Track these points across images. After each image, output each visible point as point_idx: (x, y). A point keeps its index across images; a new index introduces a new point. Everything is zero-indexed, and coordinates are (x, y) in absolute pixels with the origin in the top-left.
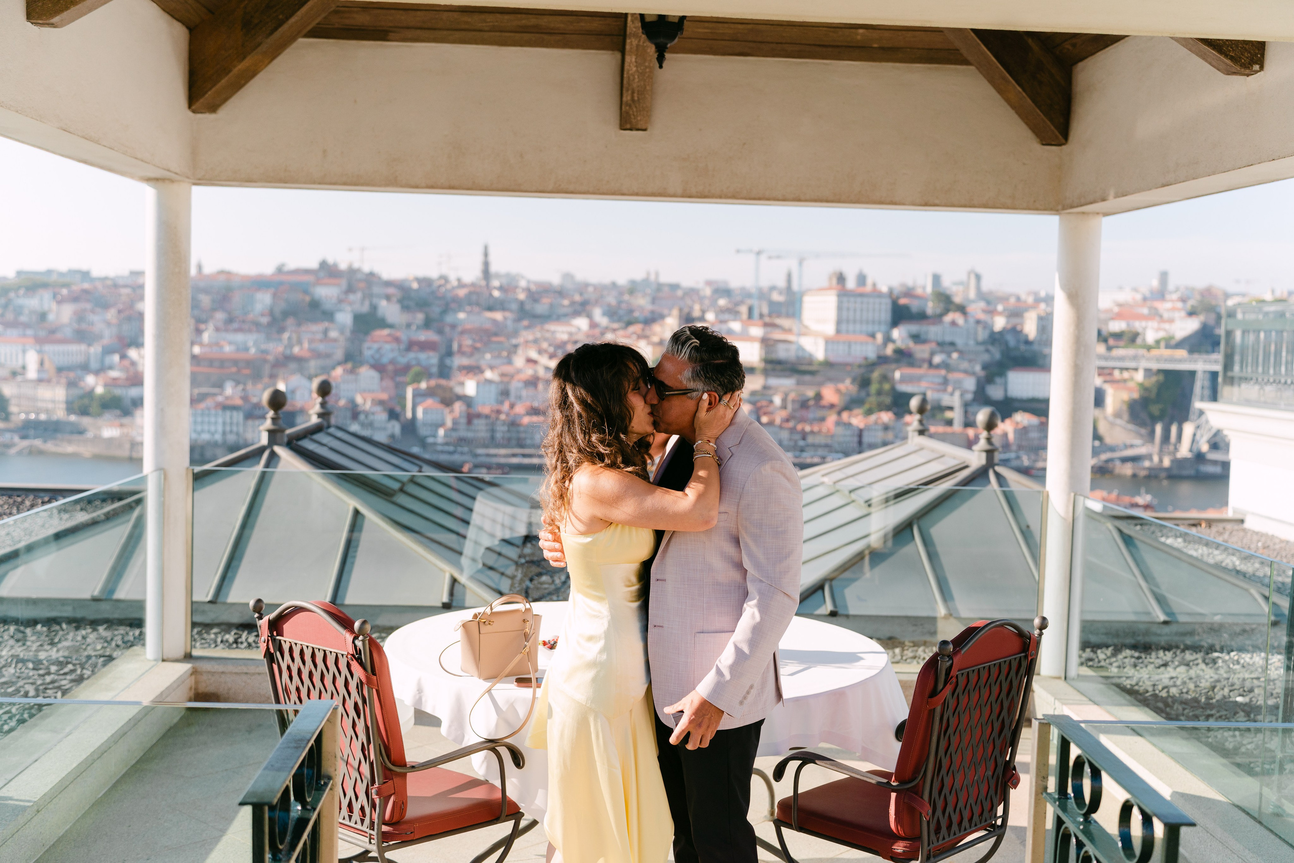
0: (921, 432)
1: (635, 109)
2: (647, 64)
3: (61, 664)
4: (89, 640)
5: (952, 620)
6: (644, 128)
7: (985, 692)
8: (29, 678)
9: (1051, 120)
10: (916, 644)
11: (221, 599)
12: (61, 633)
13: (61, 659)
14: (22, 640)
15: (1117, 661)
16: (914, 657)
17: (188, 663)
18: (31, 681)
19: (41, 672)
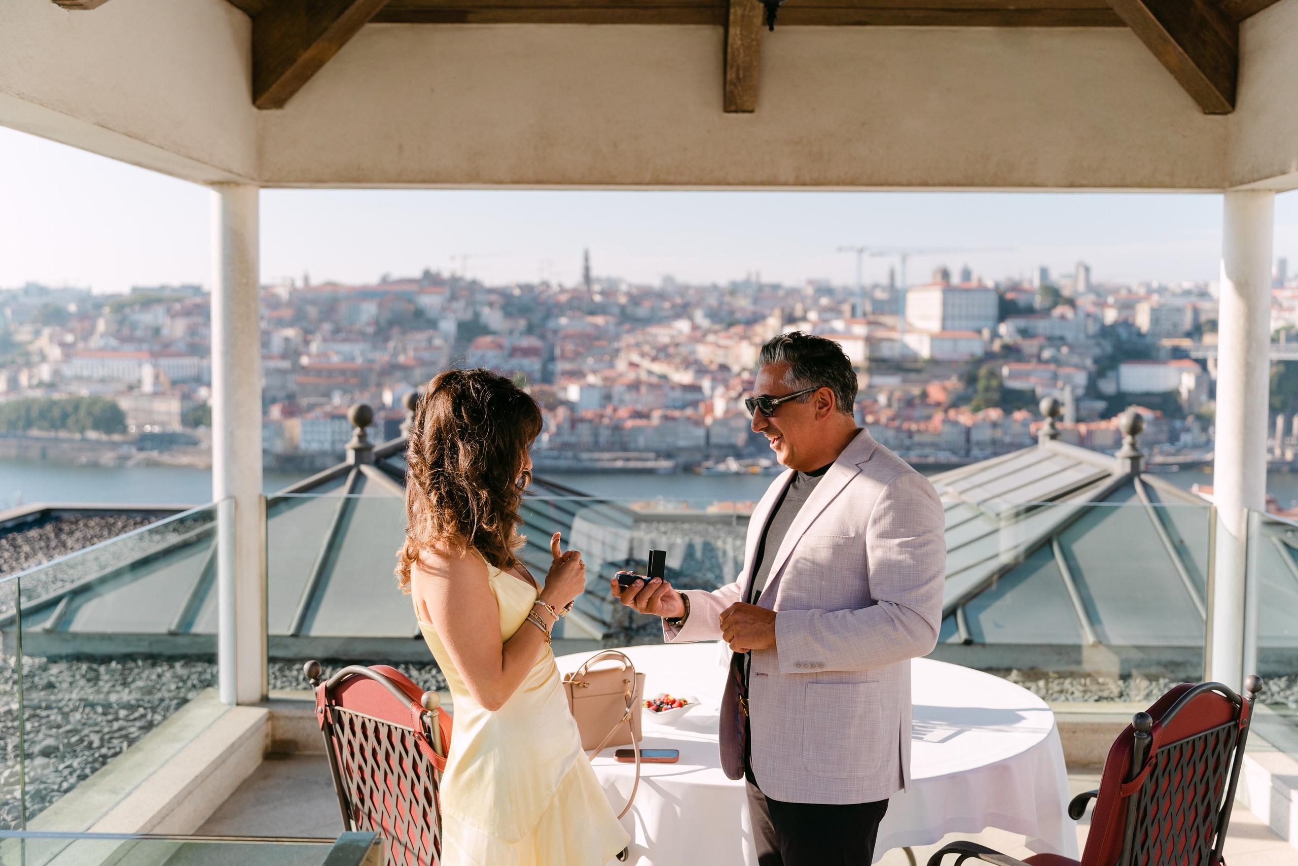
0: (1054, 437)
1: (740, 88)
2: (753, 36)
3: (131, 708)
4: (164, 679)
5: (1102, 648)
6: (750, 109)
7: (1188, 772)
8: (96, 724)
9: (1217, 85)
10: (1062, 676)
11: (303, 633)
12: (136, 671)
13: (133, 702)
14: (94, 679)
15: (1293, 694)
16: (1061, 692)
17: (264, 706)
18: (97, 728)
19: (110, 717)
